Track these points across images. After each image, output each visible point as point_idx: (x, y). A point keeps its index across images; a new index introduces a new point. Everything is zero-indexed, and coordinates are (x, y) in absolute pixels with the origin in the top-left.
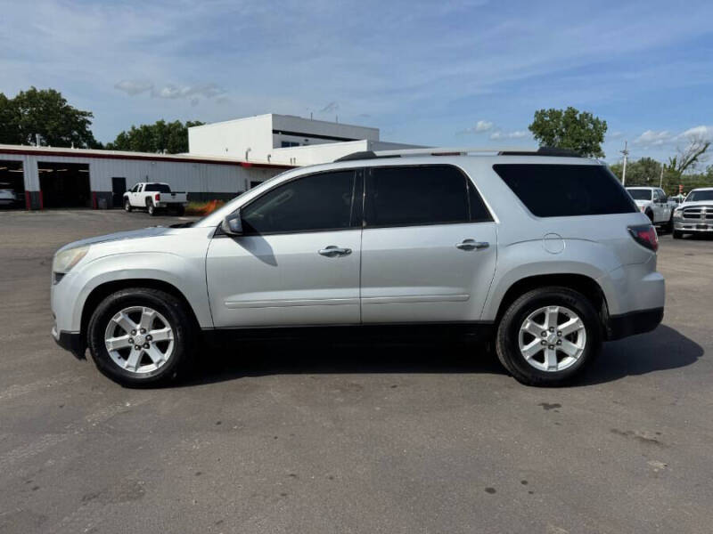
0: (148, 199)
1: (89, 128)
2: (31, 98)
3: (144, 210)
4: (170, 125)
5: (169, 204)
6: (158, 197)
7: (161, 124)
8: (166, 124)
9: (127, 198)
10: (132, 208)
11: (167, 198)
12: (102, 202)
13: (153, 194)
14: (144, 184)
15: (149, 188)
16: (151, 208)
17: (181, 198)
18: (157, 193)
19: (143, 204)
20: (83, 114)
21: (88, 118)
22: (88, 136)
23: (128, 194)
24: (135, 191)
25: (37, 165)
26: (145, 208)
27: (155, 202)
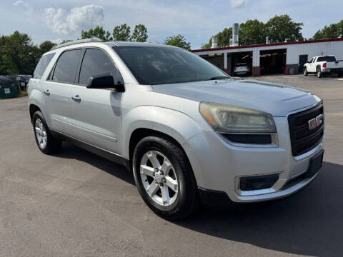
0: (318, 67)
1: (300, 31)
2: (275, 21)
5: (332, 70)
6: (325, 65)
9: (305, 67)
10: (308, 73)
11: (331, 65)
12: (292, 70)
13: (321, 63)
14: (317, 57)
15: (320, 60)
16: (319, 73)
18: (324, 62)
19: (314, 70)
20: (298, 24)
21: (300, 26)
22: (299, 36)
23: (306, 65)
24: (311, 62)
25: (259, 53)
26: (316, 73)
27: (322, 68)
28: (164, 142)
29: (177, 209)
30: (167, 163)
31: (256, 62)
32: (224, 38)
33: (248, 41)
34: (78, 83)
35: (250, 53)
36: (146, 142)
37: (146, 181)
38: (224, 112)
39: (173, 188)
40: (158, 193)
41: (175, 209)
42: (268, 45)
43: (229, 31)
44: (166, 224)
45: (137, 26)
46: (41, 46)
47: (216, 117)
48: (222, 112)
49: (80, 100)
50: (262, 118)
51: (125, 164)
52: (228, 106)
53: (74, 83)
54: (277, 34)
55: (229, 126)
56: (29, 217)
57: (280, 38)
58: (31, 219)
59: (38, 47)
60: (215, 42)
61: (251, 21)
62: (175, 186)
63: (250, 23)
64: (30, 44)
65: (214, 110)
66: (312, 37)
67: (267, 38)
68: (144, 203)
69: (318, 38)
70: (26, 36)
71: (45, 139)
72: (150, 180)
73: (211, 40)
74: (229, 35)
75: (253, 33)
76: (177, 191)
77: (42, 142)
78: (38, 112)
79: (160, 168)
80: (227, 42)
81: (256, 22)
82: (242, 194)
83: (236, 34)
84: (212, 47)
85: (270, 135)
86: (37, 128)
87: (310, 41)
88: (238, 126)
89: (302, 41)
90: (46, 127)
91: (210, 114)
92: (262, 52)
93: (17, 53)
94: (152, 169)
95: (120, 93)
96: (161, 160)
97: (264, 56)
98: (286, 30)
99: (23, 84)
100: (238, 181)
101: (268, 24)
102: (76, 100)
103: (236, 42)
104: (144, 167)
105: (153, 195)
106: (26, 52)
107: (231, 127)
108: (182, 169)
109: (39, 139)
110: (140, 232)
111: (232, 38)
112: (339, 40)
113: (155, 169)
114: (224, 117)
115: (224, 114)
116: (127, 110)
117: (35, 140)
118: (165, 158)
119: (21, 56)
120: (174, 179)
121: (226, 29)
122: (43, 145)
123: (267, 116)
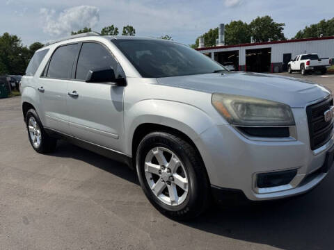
0: (302, 65)
1: (283, 32)
2: (258, 22)
3: (299, 71)
4: (329, 21)
5: (315, 67)
6: (308, 63)
7: (323, 22)
8: (326, 21)
9: (290, 65)
10: (292, 71)
11: (315, 63)
12: (276, 68)
13: (305, 61)
14: (301, 56)
15: (303, 58)
16: (303, 71)
17: (325, 62)
18: (308, 60)
19: (298, 68)
20: (280, 25)
21: (282, 27)
22: (281, 36)
23: (291, 63)
24: (295, 60)
25: (245, 52)
26: (300, 71)
27: (306, 66)
28: (172, 137)
29: (188, 209)
30: (176, 160)
31: (242, 61)
32: (210, 38)
33: (233, 41)
34: (75, 78)
35: (236, 53)
36: (152, 138)
37: (151, 179)
38: (239, 103)
39: (182, 187)
40: (165, 192)
41: (185, 208)
42: (253, 45)
43: (214, 31)
44: (174, 225)
45: (125, 28)
46: (31, 47)
47: (231, 109)
48: (237, 103)
49: (77, 96)
50: (280, 109)
51: (126, 162)
52: (244, 97)
53: (70, 78)
54: (261, 34)
55: (245, 118)
56: (26, 221)
57: (263, 38)
58: (28, 223)
59: (28, 48)
60: (202, 42)
61: (235, 22)
62: (185, 184)
63: (234, 24)
64: (19, 45)
65: (228, 102)
66: (293, 37)
67: (252, 38)
68: (149, 202)
69: (300, 38)
70: (16, 37)
71: (39, 138)
72: (155, 178)
73: (198, 40)
74: (215, 35)
75: (238, 33)
76: (187, 190)
77: (36, 141)
78: (32, 110)
79: (167, 165)
80: (213, 42)
81: (240, 23)
82: (260, 192)
83: (222, 34)
84: (199, 47)
85: (288, 128)
86: (30, 127)
87: (292, 41)
88: (253, 118)
89: (284, 41)
90: (40, 126)
91: (225, 106)
92: (247, 52)
93: (7, 54)
94: (158, 167)
95: (121, 87)
96: (168, 157)
97: (250, 55)
98: (268, 30)
99: (13, 84)
100: (255, 178)
101: (252, 25)
102: (73, 96)
103: (222, 42)
104: (149, 164)
105: (159, 194)
106: (16, 54)
107: (246, 120)
108: (193, 166)
109: (33, 138)
110: (148, 235)
111: (218, 37)
112: (320, 39)
113: (161, 167)
114: (239, 109)
115: (240, 106)
116: (130, 105)
117: (28, 138)
118: (173, 154)
119: (11, 57)
120: (184, 177)
121: (211, 30)
122: (37, 144)
123: (284, 108)
